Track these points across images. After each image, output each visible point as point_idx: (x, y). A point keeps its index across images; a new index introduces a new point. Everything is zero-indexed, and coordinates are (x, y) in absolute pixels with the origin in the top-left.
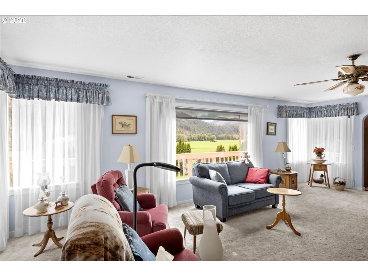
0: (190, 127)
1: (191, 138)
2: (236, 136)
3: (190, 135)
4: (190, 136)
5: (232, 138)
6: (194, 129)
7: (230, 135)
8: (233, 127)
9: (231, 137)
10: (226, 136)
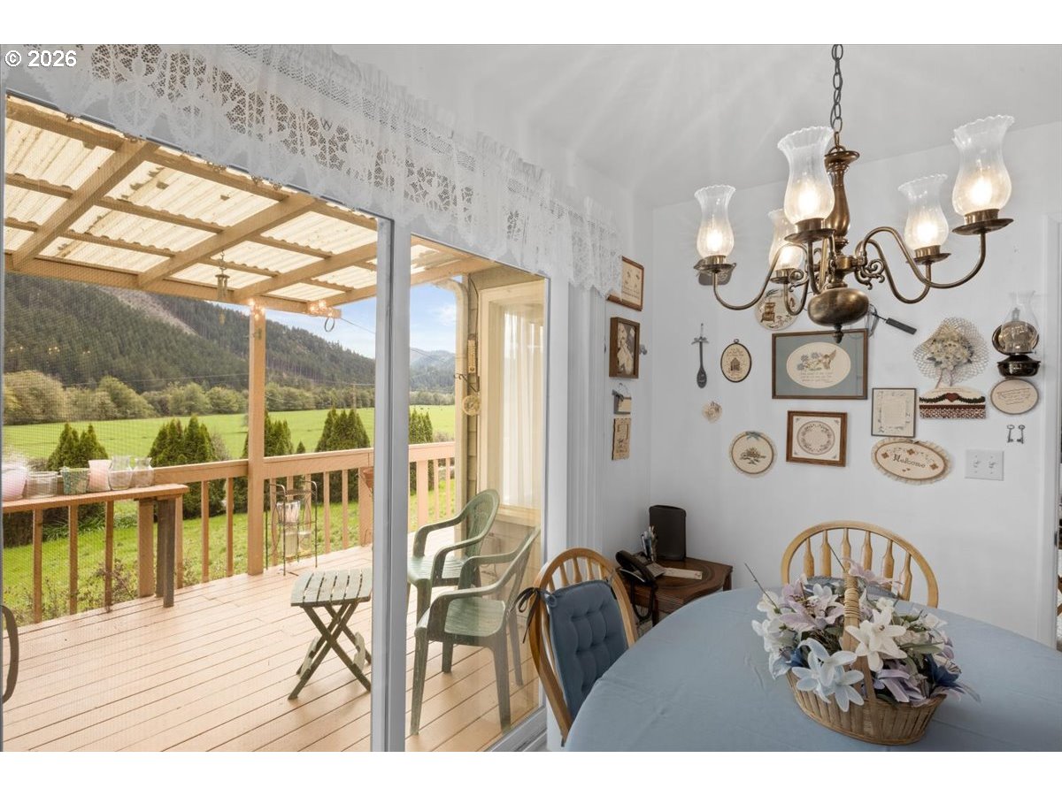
0: (319, 370)
1: (325, 401)
2: (446, 397)
3: (324, 393)
4: (322, 395)
5: (436, 400)
6: (333, 376)
7: (431, 394)
8: (437, 373)
9: (433, 399)
10: (419, 395)
